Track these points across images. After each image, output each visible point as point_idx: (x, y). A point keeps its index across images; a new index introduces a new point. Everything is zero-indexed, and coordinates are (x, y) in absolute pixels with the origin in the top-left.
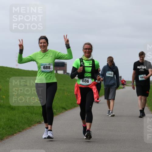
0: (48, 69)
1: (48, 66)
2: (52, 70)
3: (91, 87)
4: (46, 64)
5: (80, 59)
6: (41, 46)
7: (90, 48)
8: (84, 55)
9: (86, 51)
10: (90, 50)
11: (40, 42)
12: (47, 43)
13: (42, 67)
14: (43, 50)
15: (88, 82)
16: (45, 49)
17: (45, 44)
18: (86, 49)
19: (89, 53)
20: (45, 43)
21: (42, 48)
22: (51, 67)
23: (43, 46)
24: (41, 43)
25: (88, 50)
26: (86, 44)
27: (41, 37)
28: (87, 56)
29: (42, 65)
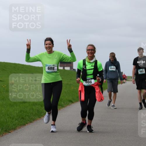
0: (52, 70)
1: (52, 67)
2: (56, 71)
3: (94, 86)
4: (50, 66)
5: (83, 60)
6: (47, 47)
7: (93, 49)
8: (87, 57)
9: (89, 52)
10: (92, 51)
11: (46, 43)
12: (52, 45)
13: (47, 67)
14: (48, 51)
15: (91, 83)
16: (50, 50)
17: (50, 46)
18: (89, 50)
19: (92, 54)
20: (50, 44)
21: (48, 49)
22: (55, 68)
23: (48, 47)
24: (47, 45)
25: (90, 51)
26: (89, 45)
27: (47, 38)
28: (90, 56)
29: (46, 66)
